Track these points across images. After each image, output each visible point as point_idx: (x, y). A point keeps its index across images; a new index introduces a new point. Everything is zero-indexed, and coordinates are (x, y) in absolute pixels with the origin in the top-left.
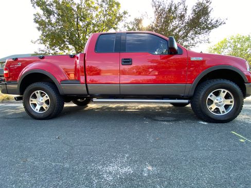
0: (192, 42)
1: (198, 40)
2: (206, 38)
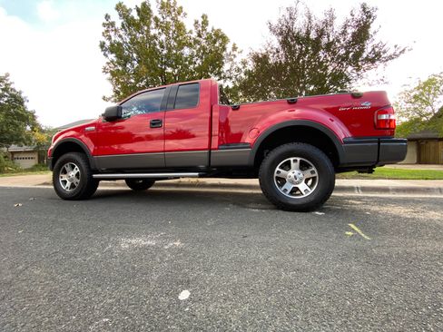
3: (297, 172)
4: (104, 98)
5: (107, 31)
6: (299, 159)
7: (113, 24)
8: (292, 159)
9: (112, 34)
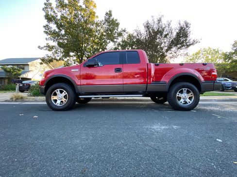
0: (175, 54)
1: (180, 53)
2: (185, 53)
3: (186, 94)
4: (39, 47)
5: (46, 8)
6: (186, 89)
7: (50, 4)
8: (184, 89)
9: (49, 10)
